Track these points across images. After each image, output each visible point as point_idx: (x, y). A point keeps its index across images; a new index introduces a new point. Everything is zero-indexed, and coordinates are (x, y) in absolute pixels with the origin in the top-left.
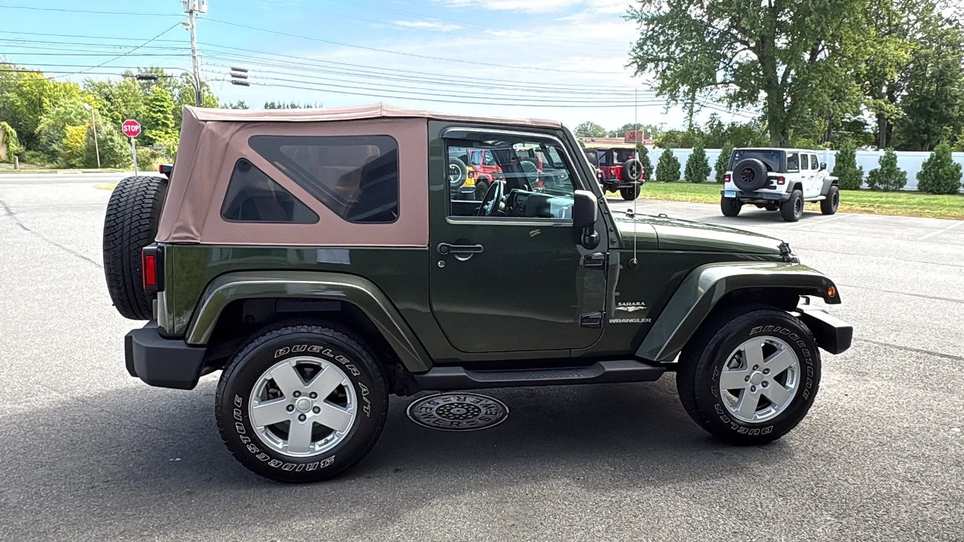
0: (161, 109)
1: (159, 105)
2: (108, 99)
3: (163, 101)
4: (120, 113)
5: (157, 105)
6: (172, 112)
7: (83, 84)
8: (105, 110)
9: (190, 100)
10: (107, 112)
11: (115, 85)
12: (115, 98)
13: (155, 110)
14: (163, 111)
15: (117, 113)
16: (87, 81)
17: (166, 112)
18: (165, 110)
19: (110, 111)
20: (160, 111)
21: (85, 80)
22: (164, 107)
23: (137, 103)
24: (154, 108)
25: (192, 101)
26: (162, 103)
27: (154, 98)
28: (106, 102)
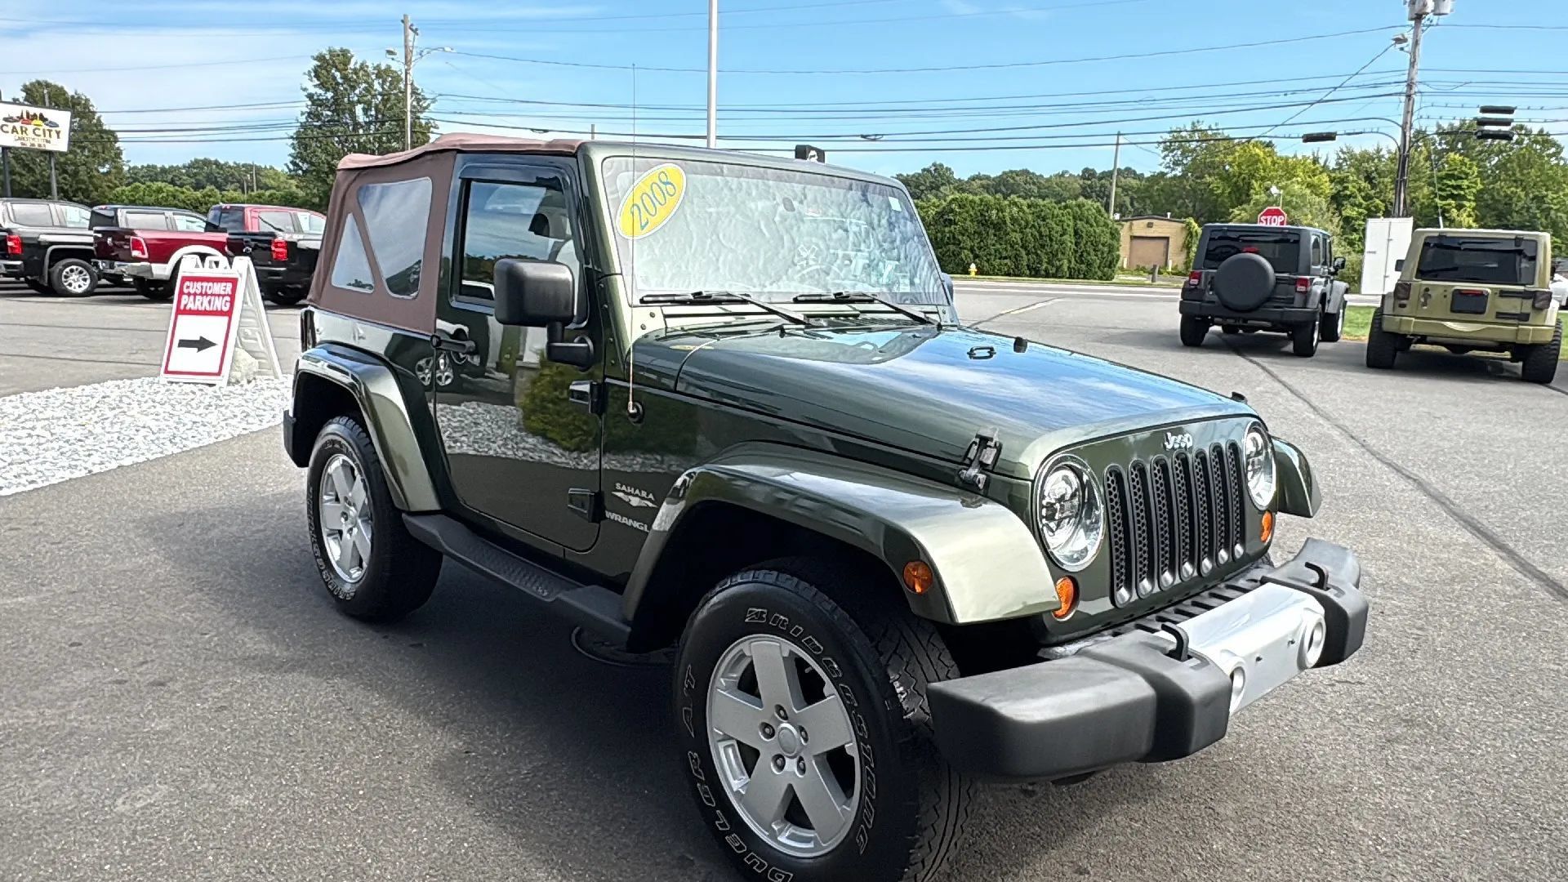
0: (1455, 192)
1: (1452, 186)
2: (1369, 179)
3: (1461, 178)
4: (1383, 201)
5: (1449, 186)
6: (1474, 195)
7: (1336, 157)
8: (1360, 198)
9: (1514, 174)
10: (1362, 201)
11: (1387, 156)
12: (1380, 177)
13: (1443, 194)
14: (1459, 195)
15: (1378, 201)
16: (1343, 153)
17: (1464, 198)
18: (1462, 193)
19: (1367, 198)
20: (1452, 196)
21: (1342, 151)
22: (1462, 189)
23: (1418, 183)
24: (1444, 190)
25: (1518, 175)
26: (1459, 182)
27: (1447, 174)
28: (1364, 184)
